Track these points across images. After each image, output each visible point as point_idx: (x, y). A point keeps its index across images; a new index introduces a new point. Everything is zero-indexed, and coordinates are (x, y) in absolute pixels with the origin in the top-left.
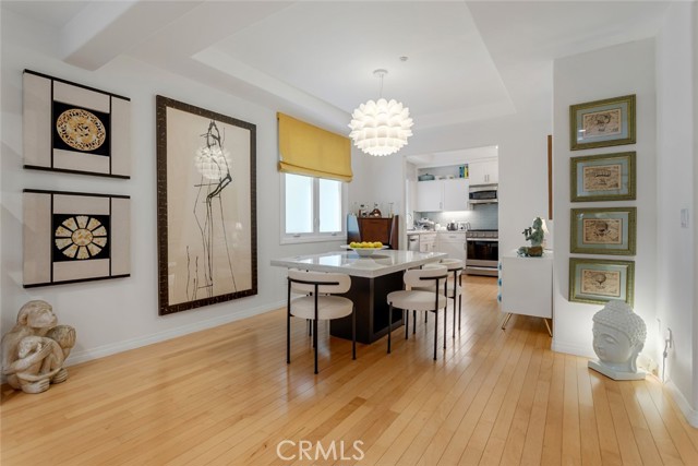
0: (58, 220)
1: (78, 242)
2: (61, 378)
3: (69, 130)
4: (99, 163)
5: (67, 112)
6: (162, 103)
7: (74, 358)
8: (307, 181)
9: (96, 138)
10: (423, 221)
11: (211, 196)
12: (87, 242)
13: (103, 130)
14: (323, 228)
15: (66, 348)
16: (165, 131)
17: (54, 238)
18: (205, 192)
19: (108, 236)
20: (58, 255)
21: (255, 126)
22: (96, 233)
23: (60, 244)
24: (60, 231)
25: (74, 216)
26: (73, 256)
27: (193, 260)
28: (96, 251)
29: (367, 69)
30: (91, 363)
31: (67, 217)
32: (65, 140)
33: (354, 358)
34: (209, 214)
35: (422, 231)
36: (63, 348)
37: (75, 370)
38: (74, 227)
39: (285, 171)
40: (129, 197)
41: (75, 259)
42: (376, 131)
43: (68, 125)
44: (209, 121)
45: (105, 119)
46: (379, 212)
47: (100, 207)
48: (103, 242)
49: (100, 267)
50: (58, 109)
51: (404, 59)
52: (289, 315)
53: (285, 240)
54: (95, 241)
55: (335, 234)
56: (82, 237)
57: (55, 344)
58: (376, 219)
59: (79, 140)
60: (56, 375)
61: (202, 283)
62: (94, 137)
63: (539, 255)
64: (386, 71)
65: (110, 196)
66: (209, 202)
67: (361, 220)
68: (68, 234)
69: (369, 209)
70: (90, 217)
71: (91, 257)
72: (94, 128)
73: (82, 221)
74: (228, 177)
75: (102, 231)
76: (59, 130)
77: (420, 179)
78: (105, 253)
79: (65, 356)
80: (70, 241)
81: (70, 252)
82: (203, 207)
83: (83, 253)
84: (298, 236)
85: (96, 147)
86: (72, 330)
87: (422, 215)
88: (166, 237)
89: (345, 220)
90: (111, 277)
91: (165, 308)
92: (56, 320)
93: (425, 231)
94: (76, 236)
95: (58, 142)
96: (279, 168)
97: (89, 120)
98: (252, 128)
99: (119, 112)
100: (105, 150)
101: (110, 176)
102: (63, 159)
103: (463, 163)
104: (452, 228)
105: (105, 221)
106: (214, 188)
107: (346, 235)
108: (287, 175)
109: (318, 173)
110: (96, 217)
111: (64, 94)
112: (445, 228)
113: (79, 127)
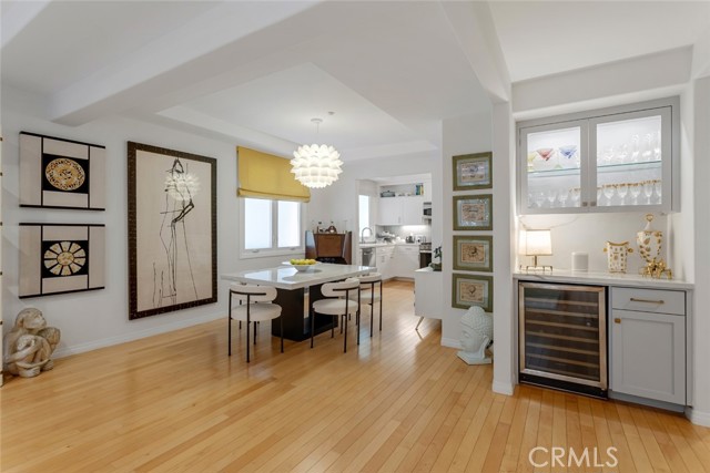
0: (46, 246)
1: (62, 262)
2: (48, 366)
3: (55, 175)
4: (80, 200)
5: (54, 162)
6: (133, 148)
7: (58, 353)
8: (267, 203)
9: (77, 181)
10: (384, 234)
11: (176, 220)
12: (69, 262)
13: (83, 173)
14: (281, 244)
15: (53, 344)
16: (135, 170)
17: (43, 259)
18: (170, 217)
19: (87, 257)
20: (46, 273)
21: (215, 160)
22: (77, 255)
23: (48, 264)
24: (48, 254)
25: (59, 242)
26: (58, 273)
27: (159, 275)
28: (76, 269)
29: (305, 118)
30: (72, 357)
31: (53, 243)
32: (52, 183)
33: (282, 351)
34: (174, 236)
35: (382, 243)
36: (51, 344)
37: (59, 362)
38: (59, 250)
39: (243, 196)
40: (103, 225)
41: (60, 275)
42: (309, 170)
43: (55, 172)
44: (174, 158)
45: (85, 164)
46: (335, 229)
47: (81, 234)
48: (82, 262)
49: (80, 282)
50: (47, 159)
51: (331, 113)
52: (230, 318)
53: (244, 255)
54: (76, 261)
55: (293, 249)
56: (65, 258)
57: (45, 341)
58: (331, 235)
59: (64, 182)
60: (45, 364)
61: (167, 293)
62: (76, 179)
63: (440, 270)
64: (321, 120)
65: (88, 225)
66: (173, 226)
67: (317, 236)
68: (54, 256)
69: (325, 226)
70: (72, 242)
71: (73, 274)
72: (75, 172)
73: (66, 245)
74: (191, 204)
75: (82, 253)
76: (48, 175)
77: (382, 196)
78: (84, 270)
79: (52, 351)
80: (55, 262)
81: (56, 270)
82: (168, 231)
83: (66, 271)
84: (257, 251)
85: (77, 187)
86: (57, 331)
87: (385, 228)
88: (135, 256)
89: (303, 236)
90: (89, 289)
91: (134, 314)
92: (45, 323)
93: (386, 243)
94: (60, 258)
95: (47, 186)
96: (238, 194)
97: (71, 166)
98: (213, 162)
99: (96, 159)
100: (84, 189)
101: (89, 209)
102: (51, 198)
103: (418, 182)
104: (410, 240)
105: (84, 245)
106: (178, 214)
107: (304, 249)
108: (246, 199)
109: (276, 196)
110: (77, 242)
111: (52, 148)
112: (404, 241)
113: (63, 172)
